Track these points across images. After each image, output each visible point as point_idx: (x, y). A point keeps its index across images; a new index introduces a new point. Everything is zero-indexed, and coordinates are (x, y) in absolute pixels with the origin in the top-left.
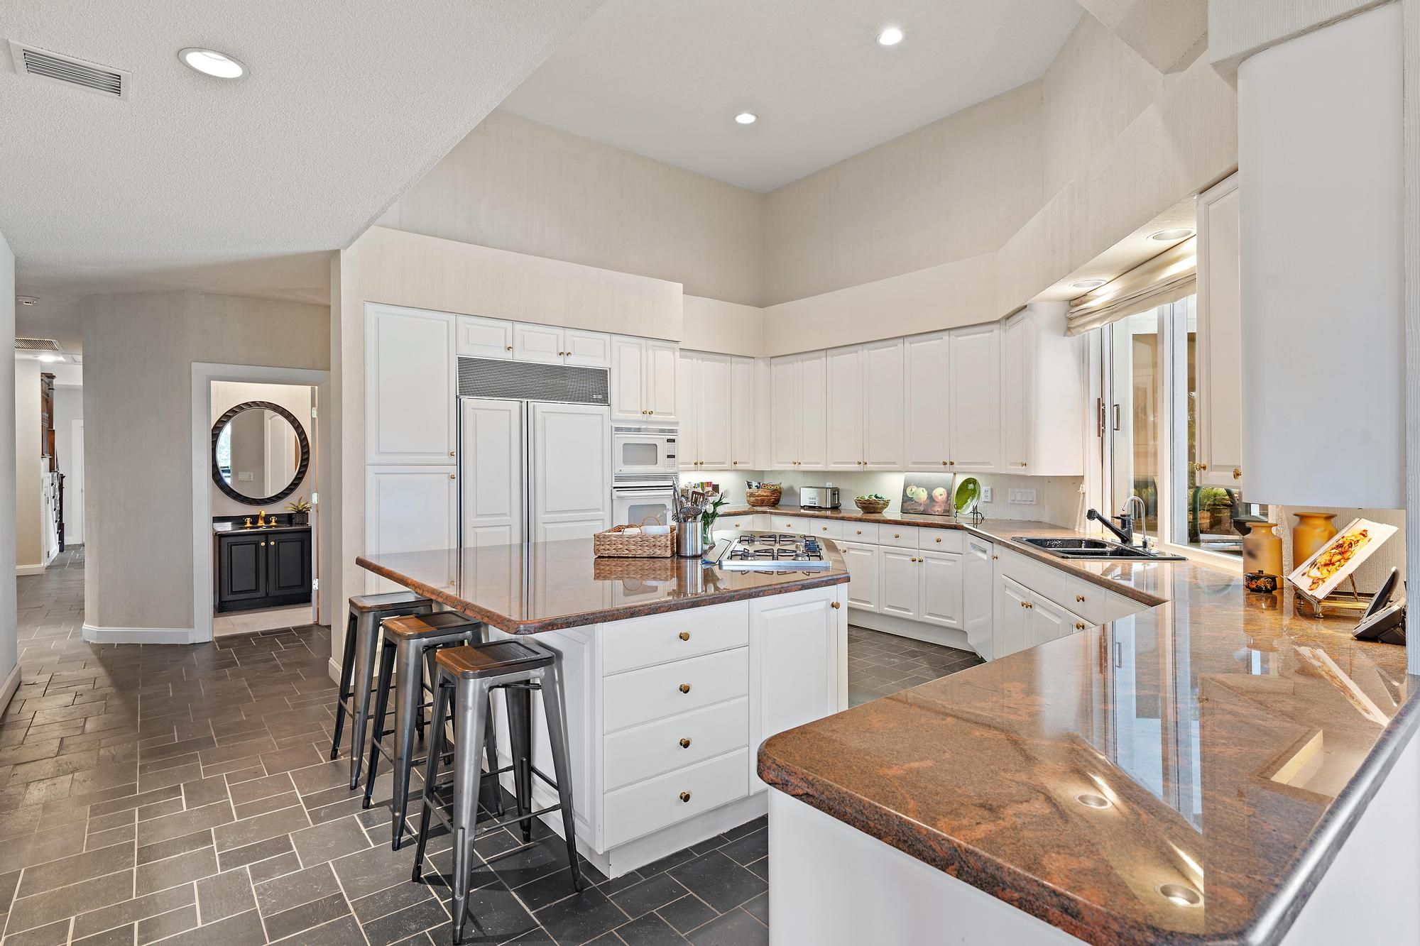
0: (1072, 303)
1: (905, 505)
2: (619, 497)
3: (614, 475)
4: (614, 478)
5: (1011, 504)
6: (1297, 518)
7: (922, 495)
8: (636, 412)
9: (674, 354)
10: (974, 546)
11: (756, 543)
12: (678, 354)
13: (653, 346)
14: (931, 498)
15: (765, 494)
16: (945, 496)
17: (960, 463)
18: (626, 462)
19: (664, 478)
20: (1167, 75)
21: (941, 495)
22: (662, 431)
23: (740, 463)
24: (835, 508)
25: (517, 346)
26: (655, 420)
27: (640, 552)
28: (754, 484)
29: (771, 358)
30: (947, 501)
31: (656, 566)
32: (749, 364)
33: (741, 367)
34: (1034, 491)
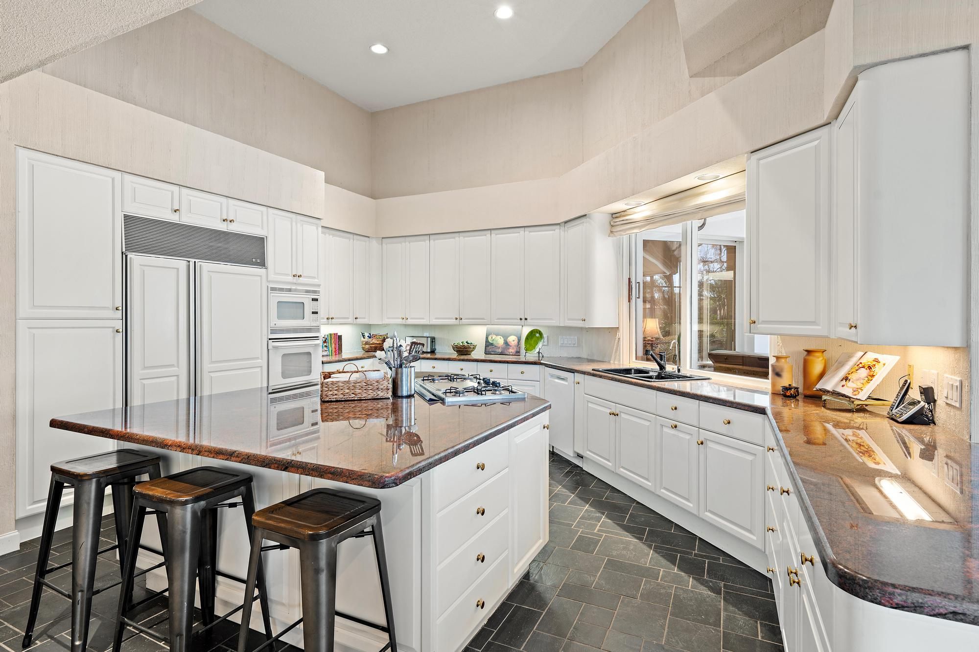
0: (614, 216)
1: (488, 348)
2: (274, 347)
3: (269, 329)
4: (269, 330)
5: (561, 346)
6: (806, 353)
7: (500, 341)
8: (287, 275)
9: (317, 229)
10: (552, 376)
11: (436, 381)
12: (320, 229)
13: (301, 221)
14: (506, 343)
15: (377, 342)
16: (516, 342)
17: (532, 319)
18: (280, 317)
19: (309, 330)
20: (692, 78)
21: (514, 341)
22: (307, 291)
23: (360, 318)
24: (433, 352)
25: (183, 210)
26: (302, 282)
27: (364, 395)
28: (367, 335)
29: (383, 238)
30: (518, 345)
31: (379, 406)
32: (366, 242)
33: (359, 243)
34: (576, 337)
